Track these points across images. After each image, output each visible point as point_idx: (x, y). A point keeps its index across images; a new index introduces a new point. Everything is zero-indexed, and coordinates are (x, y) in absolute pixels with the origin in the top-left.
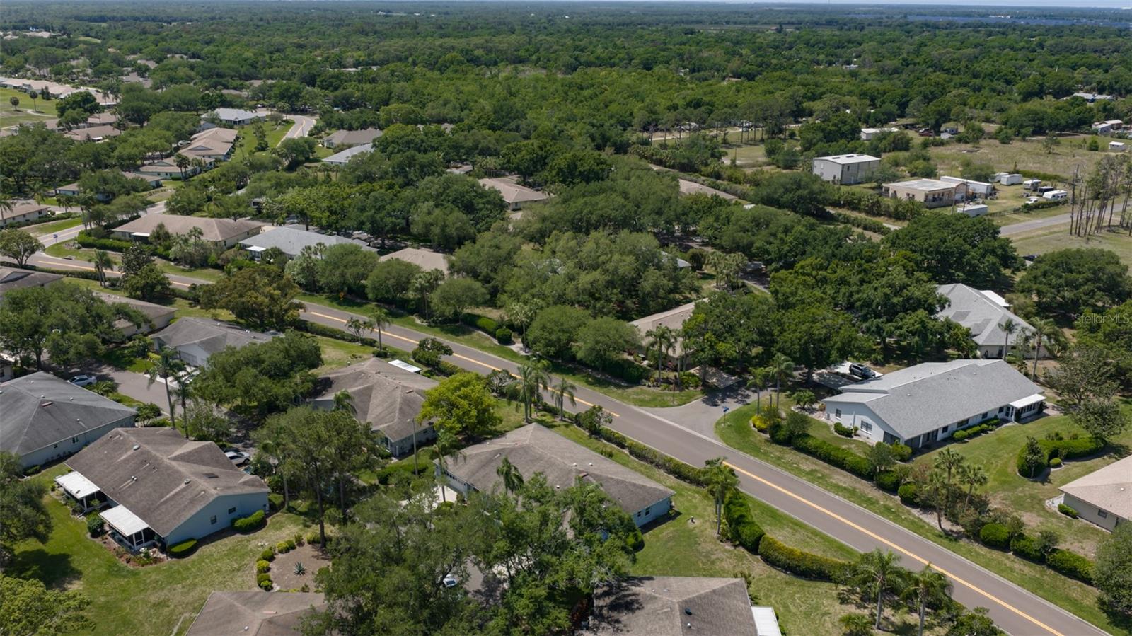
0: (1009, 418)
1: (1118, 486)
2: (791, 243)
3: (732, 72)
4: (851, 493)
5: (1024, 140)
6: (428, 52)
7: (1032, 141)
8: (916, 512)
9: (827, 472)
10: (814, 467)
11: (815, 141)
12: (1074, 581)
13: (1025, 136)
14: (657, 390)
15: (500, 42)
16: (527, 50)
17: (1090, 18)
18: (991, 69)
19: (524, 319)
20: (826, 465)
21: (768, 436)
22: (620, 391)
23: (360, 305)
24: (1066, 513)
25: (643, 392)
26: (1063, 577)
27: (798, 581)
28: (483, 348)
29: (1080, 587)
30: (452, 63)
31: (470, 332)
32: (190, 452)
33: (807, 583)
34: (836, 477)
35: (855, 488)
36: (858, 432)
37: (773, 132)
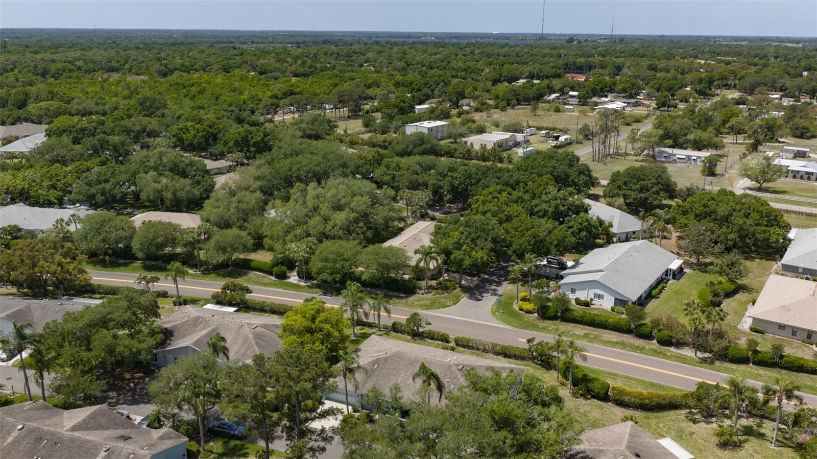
0: (668, 277)
1: (784, 307)
2: (460, 178)
3: (292, 73)
4: (623, 345)
5: (513, 109)
6: (32, 64)
7: (519, 109)
8: (672, 349)
9: (596, 333)
10: (585, 332)
11: (393, 114)
12: (802, 374)
13: (514, 106)
14: (430, 296)
15: (94, 55)
16: (118, 61)
17: (481, 38)
18: (464, 67)
19: (306, 255)
20: (591, 328)
21: (536, 315)
22: (404, 301)
23: (125, 265)
24: (757, 331)
25: (421, 300)
26: (794, 373)
27: (650, 414)
28: (265, 285)
29: (808, 377)
30: (64, 70)
31: (246, 274)
32: (85, 420)
33: (659, 414)
34: (605, 335)
35: (623, 341)
36: (593, 302)
37: (355, 111)
